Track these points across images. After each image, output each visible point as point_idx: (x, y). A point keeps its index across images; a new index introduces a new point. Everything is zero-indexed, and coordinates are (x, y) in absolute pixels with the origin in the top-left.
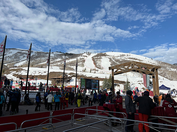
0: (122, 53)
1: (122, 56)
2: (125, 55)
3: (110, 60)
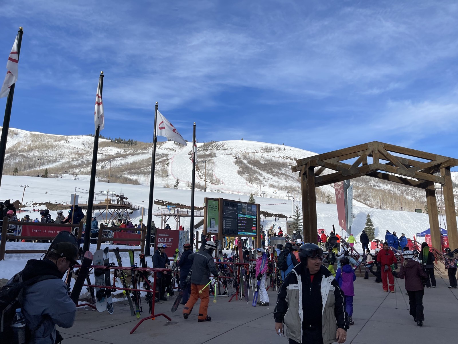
1: (266, 152)
2: (272, 148)
3: (236, 161)
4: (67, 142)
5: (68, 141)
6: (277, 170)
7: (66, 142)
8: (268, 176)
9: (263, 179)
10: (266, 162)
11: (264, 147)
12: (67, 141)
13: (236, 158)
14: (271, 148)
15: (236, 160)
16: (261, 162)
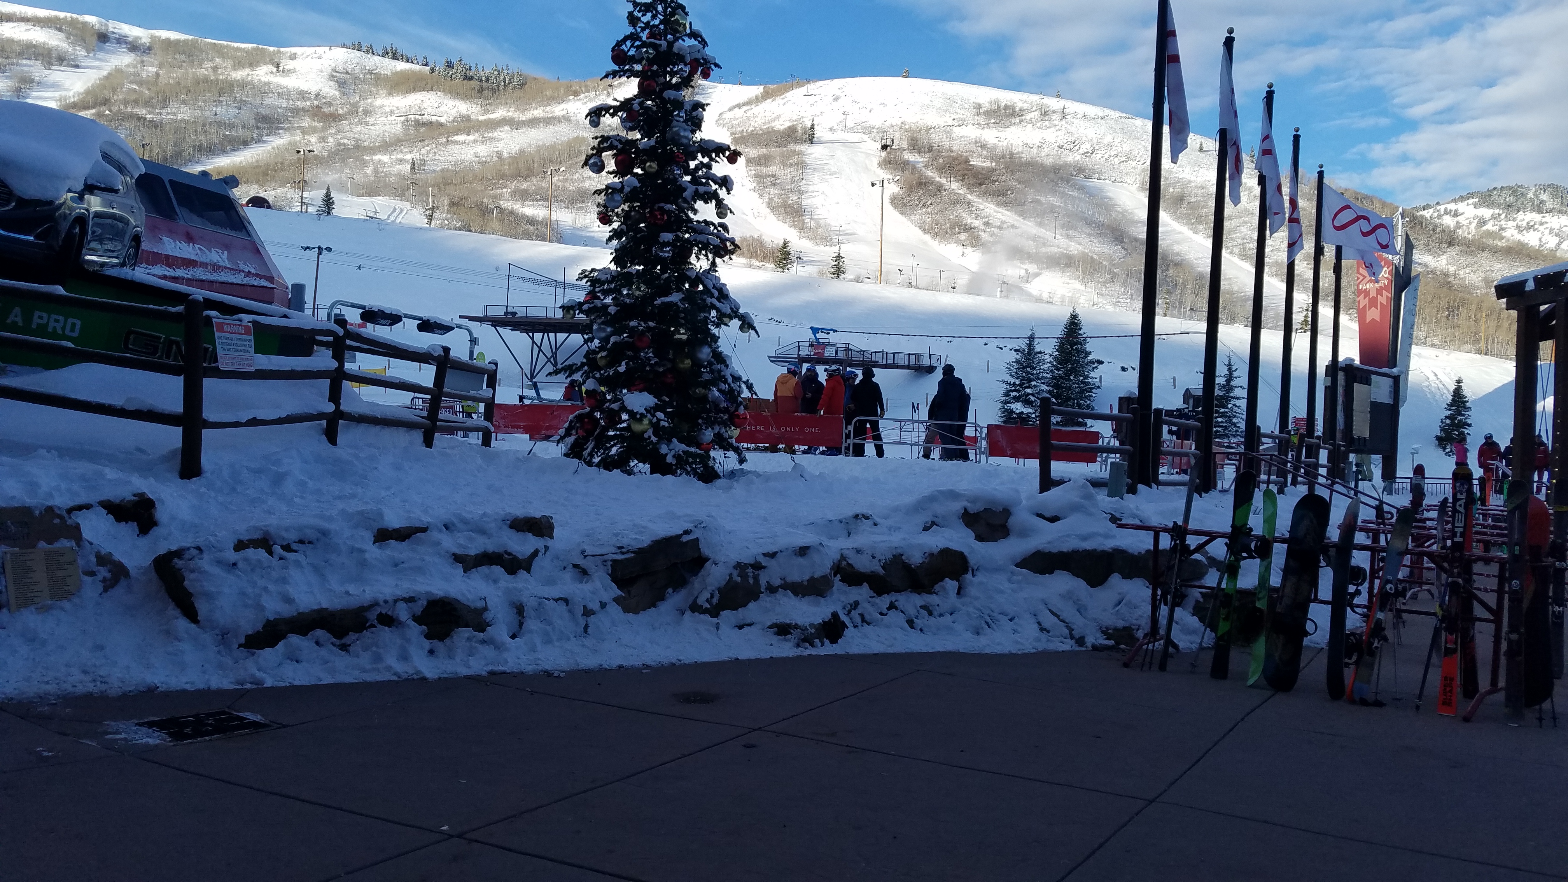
0: (986, 95)
1: (992, 125)
2: (1017, 109)
3: (885, 160)
4: (278, 71)
5: (281, 69)
6: (1034, 195)
7: (275, 70)
8: (999, 215)
9: (983, 227)
10: (994, 164)
11: (986, 106)
12: (278, 67)
13: (884, 147)
14: (1013, 108)
15: (884, 154)
16: (975, 162)
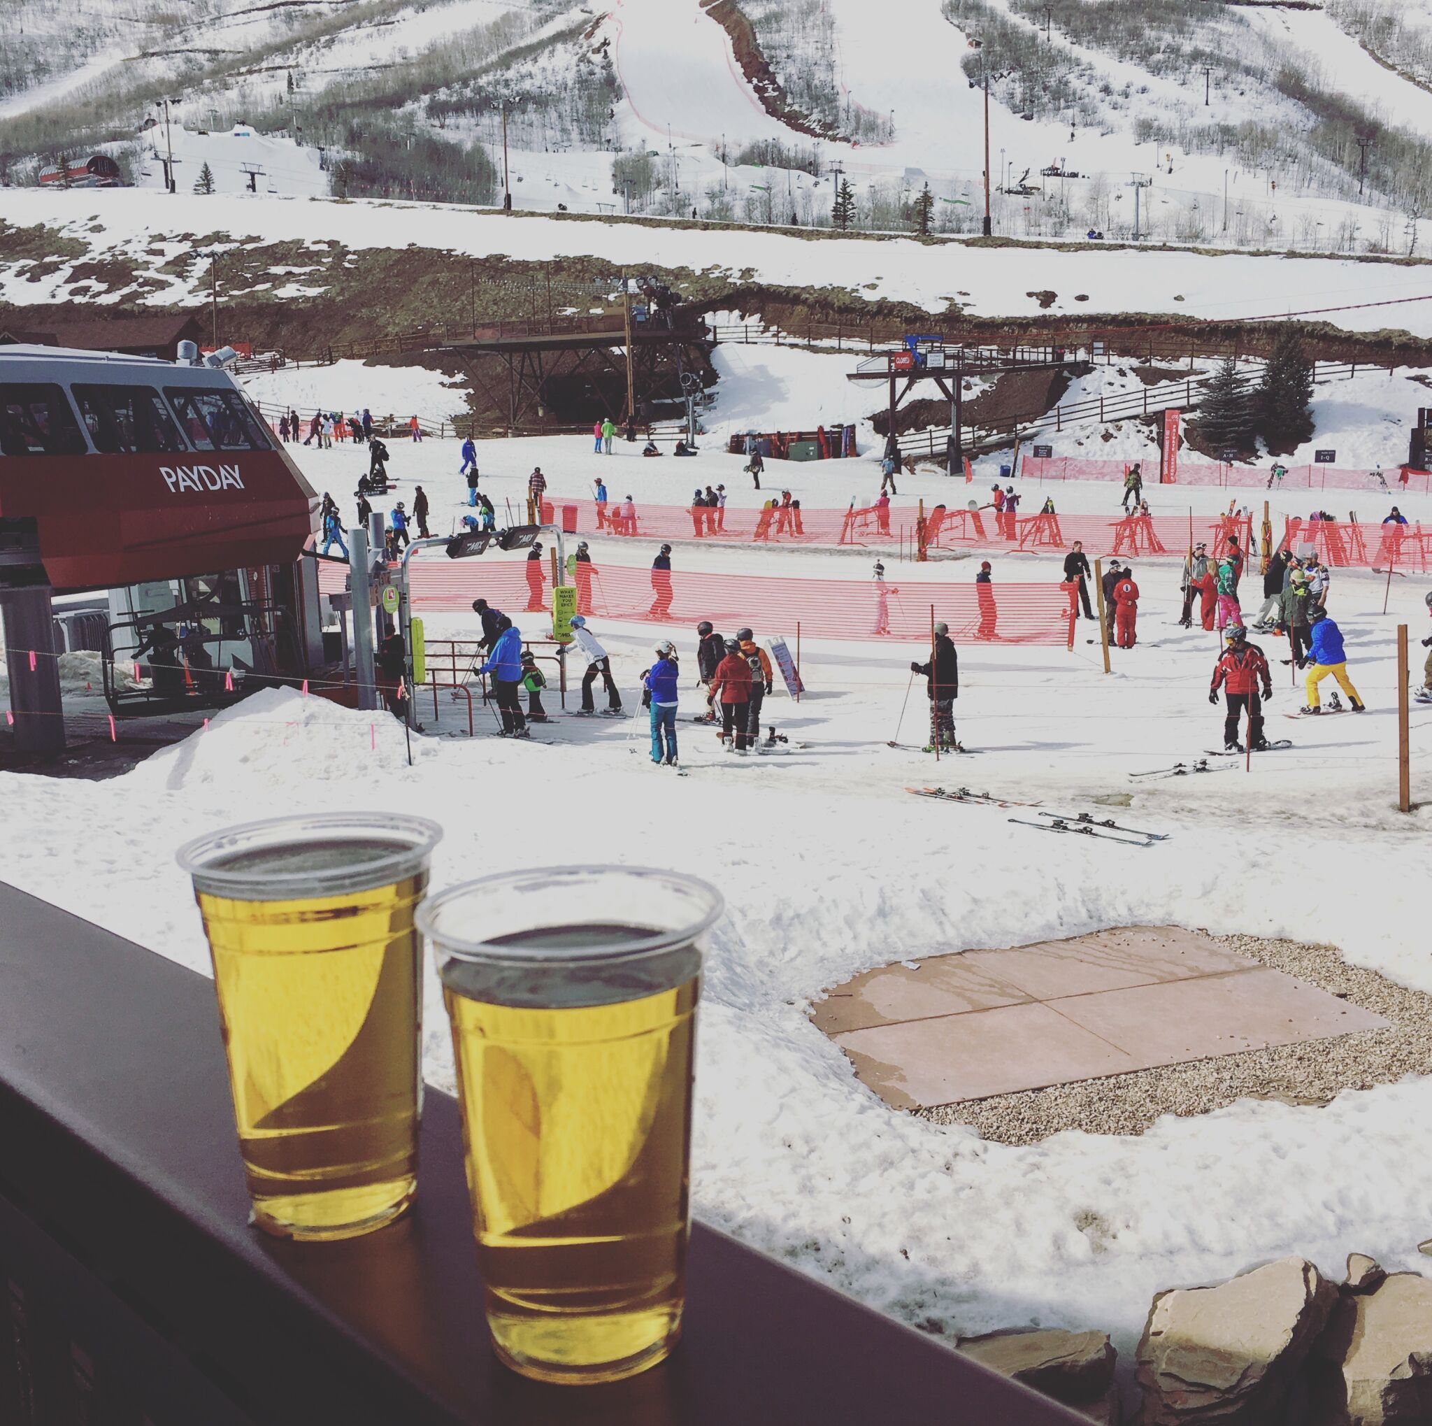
6: (1167, 38)
